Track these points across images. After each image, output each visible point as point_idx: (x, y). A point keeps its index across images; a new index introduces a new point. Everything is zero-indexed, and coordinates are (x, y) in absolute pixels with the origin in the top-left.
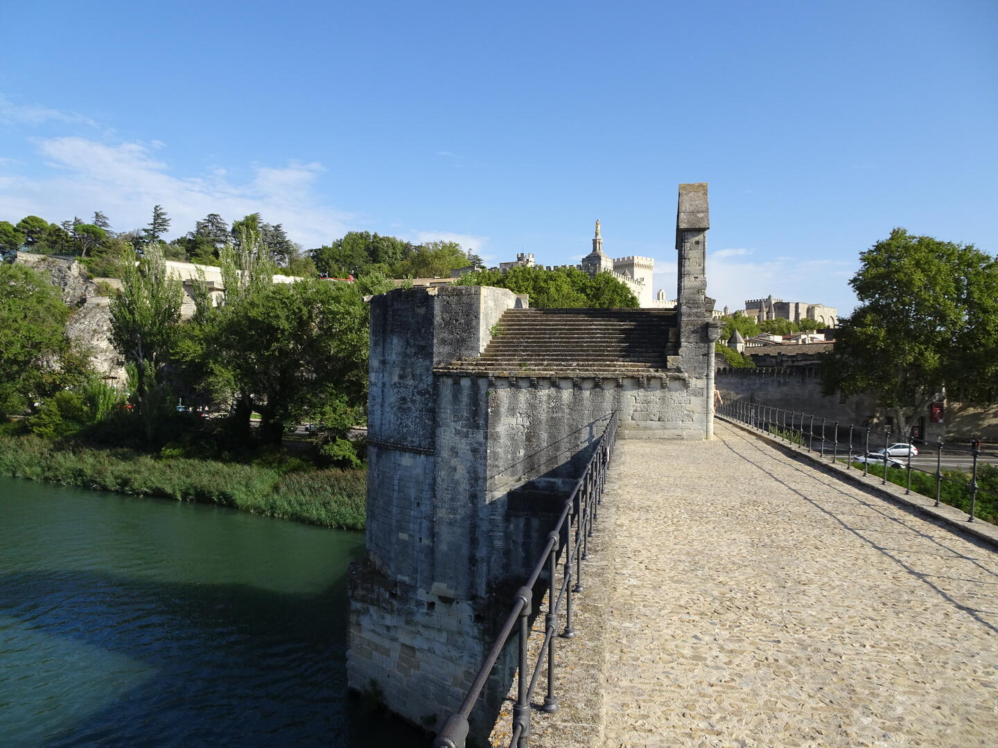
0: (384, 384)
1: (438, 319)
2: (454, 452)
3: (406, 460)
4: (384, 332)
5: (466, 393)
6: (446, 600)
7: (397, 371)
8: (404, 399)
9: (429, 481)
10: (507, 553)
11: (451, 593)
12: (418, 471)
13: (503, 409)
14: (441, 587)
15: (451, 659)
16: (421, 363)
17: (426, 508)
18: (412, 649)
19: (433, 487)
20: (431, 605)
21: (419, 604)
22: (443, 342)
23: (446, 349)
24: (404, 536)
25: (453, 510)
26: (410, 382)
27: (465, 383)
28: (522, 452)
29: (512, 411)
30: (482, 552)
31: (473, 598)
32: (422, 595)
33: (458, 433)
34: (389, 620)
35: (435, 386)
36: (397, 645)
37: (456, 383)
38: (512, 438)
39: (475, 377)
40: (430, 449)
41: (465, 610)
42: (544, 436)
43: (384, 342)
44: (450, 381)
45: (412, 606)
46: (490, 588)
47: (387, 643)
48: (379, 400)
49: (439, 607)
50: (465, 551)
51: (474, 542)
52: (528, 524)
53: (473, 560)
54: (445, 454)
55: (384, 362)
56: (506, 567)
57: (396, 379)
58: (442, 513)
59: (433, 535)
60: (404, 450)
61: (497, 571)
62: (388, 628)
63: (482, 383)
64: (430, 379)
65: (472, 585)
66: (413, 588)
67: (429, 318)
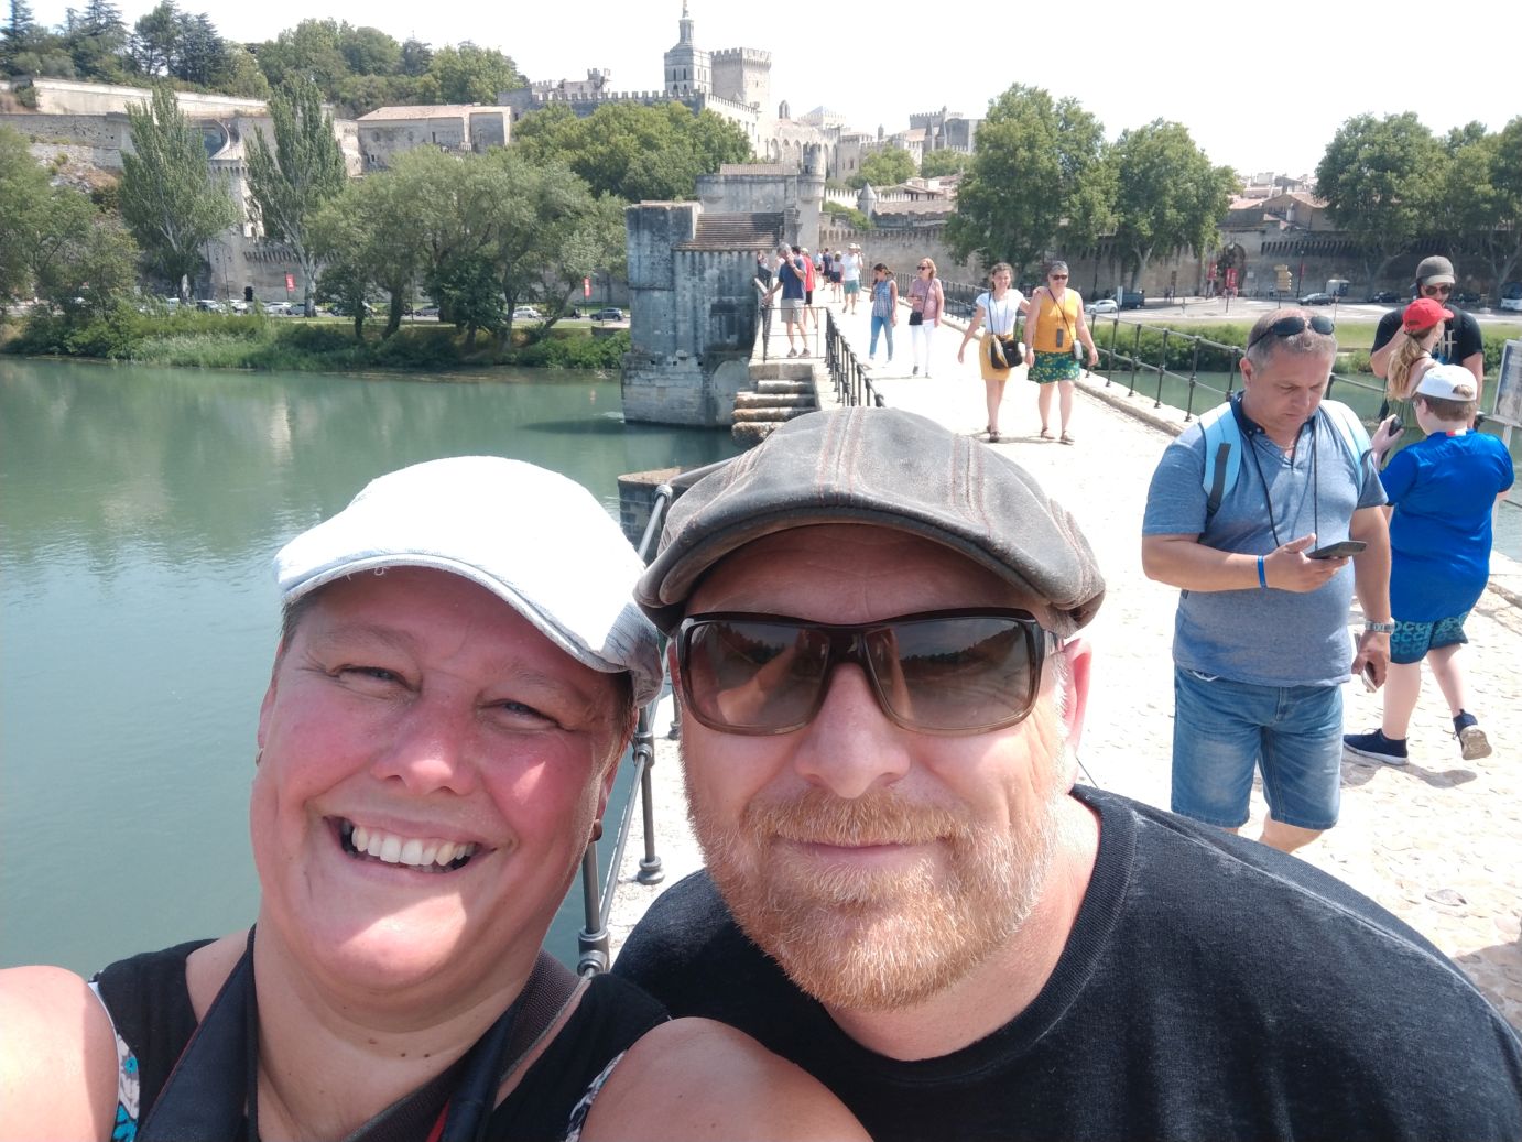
0: (639, 257)
1: (671, 222)
2: (684, 289)
3: (657, 294)
4: (637, 228)
5: (688, 260)
6: (682, 359)
7: (649, 249)
8: (653, 264)
9: (671, 303)
10: (711, 332)
11: (686, 354)
12: (664, 299)
13: (707, 266)
14: (680, 353)
15: (686, 386)
16: (662, 246)
17: (670, 316)
18: (664, 387)
19: (674, 306)
20: (675, 363)
21: (669, 364)
22: (675, 234)
23: (676, 238)
24: (657, 332)
25: (685, 315)
26: (657, 254)
27: (688, 254)
28: (716, 286)
29: (711, 267)
30: (700, 333)
31: (697, 355)
32: (670, 359)
33: (685, 278)
34: (651, 376)
35: (672, 257)
36: (655, 389)
37: (684, 254)
38: (712, 280)
39: (693, 251)
40: (672, 287)
41: (693, 362)
42: (726, 277)
43: (638, 232)
44: (680, 253)
45: (664, 365)
46: (704, 349)
47: (648, 389)
48: (637, 264)
49: (679, 362)
50: (692, 334)
51: (696, 329)
52: (721, 319)
53: (696, 338)
54: (679, 289)
55: (639, 244)
56: (711, 339)
57: (648, 253)
58: (680, 317)
59: (675, 328)
60: (654, 289)
61: (708, 342)
62: (649, 380)
63: (697, 254)
64: (669, 253)
65: (696, 349)
66: (665, 357)
67: (666, 222)
